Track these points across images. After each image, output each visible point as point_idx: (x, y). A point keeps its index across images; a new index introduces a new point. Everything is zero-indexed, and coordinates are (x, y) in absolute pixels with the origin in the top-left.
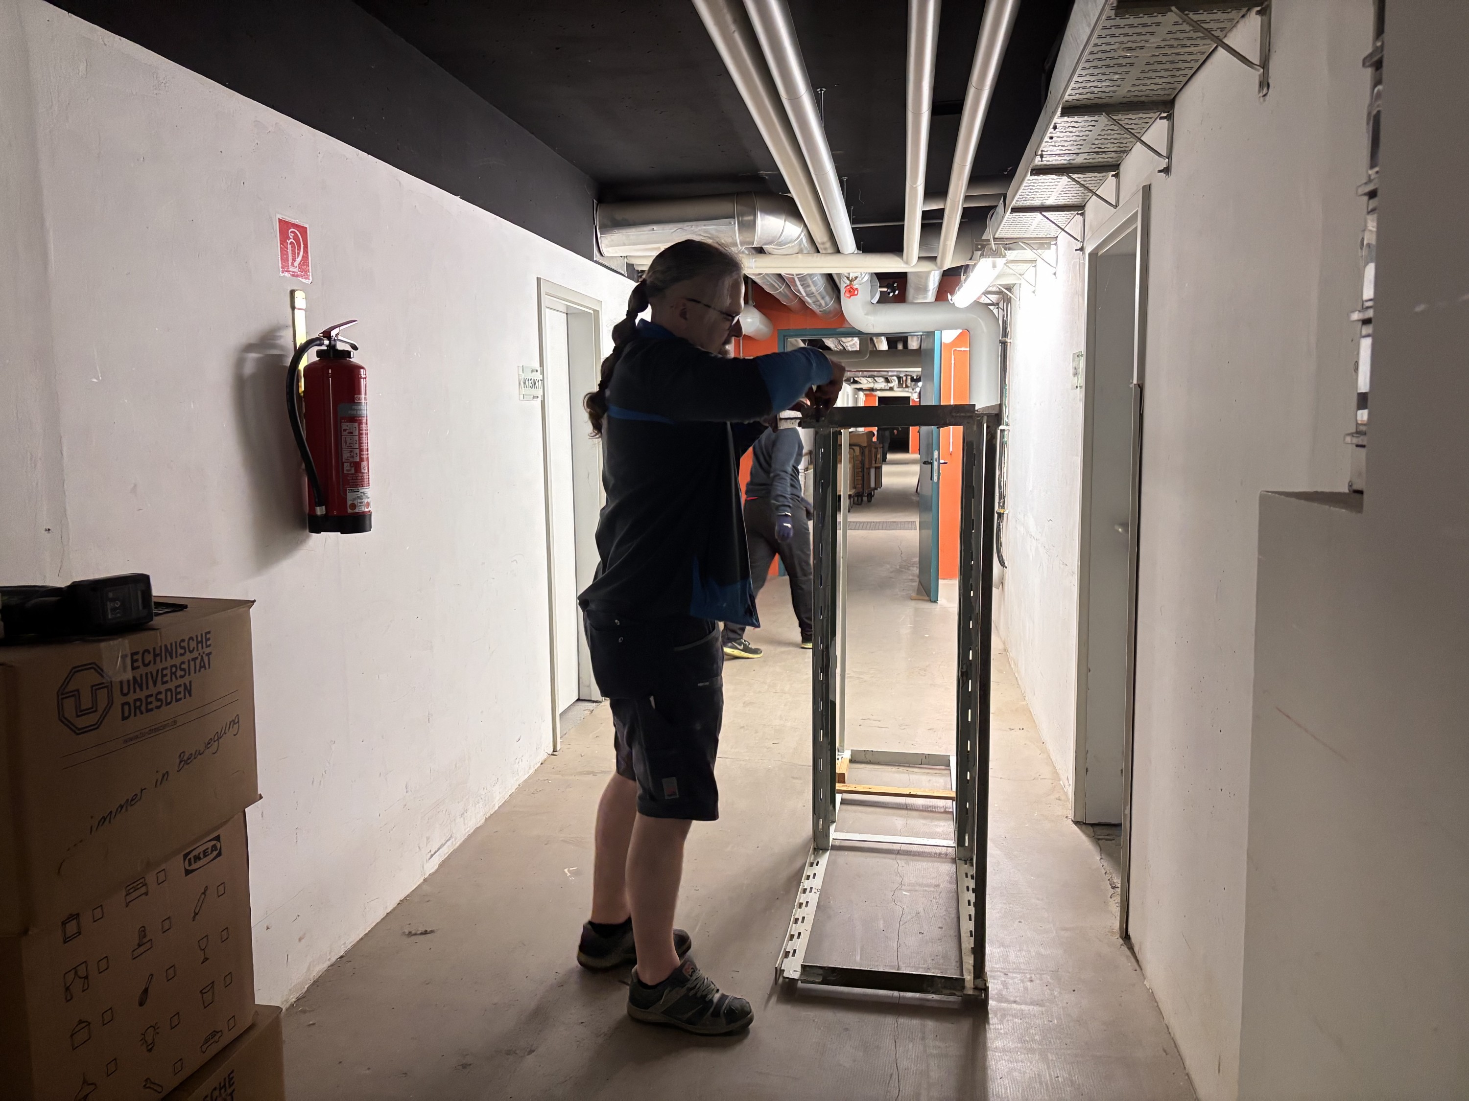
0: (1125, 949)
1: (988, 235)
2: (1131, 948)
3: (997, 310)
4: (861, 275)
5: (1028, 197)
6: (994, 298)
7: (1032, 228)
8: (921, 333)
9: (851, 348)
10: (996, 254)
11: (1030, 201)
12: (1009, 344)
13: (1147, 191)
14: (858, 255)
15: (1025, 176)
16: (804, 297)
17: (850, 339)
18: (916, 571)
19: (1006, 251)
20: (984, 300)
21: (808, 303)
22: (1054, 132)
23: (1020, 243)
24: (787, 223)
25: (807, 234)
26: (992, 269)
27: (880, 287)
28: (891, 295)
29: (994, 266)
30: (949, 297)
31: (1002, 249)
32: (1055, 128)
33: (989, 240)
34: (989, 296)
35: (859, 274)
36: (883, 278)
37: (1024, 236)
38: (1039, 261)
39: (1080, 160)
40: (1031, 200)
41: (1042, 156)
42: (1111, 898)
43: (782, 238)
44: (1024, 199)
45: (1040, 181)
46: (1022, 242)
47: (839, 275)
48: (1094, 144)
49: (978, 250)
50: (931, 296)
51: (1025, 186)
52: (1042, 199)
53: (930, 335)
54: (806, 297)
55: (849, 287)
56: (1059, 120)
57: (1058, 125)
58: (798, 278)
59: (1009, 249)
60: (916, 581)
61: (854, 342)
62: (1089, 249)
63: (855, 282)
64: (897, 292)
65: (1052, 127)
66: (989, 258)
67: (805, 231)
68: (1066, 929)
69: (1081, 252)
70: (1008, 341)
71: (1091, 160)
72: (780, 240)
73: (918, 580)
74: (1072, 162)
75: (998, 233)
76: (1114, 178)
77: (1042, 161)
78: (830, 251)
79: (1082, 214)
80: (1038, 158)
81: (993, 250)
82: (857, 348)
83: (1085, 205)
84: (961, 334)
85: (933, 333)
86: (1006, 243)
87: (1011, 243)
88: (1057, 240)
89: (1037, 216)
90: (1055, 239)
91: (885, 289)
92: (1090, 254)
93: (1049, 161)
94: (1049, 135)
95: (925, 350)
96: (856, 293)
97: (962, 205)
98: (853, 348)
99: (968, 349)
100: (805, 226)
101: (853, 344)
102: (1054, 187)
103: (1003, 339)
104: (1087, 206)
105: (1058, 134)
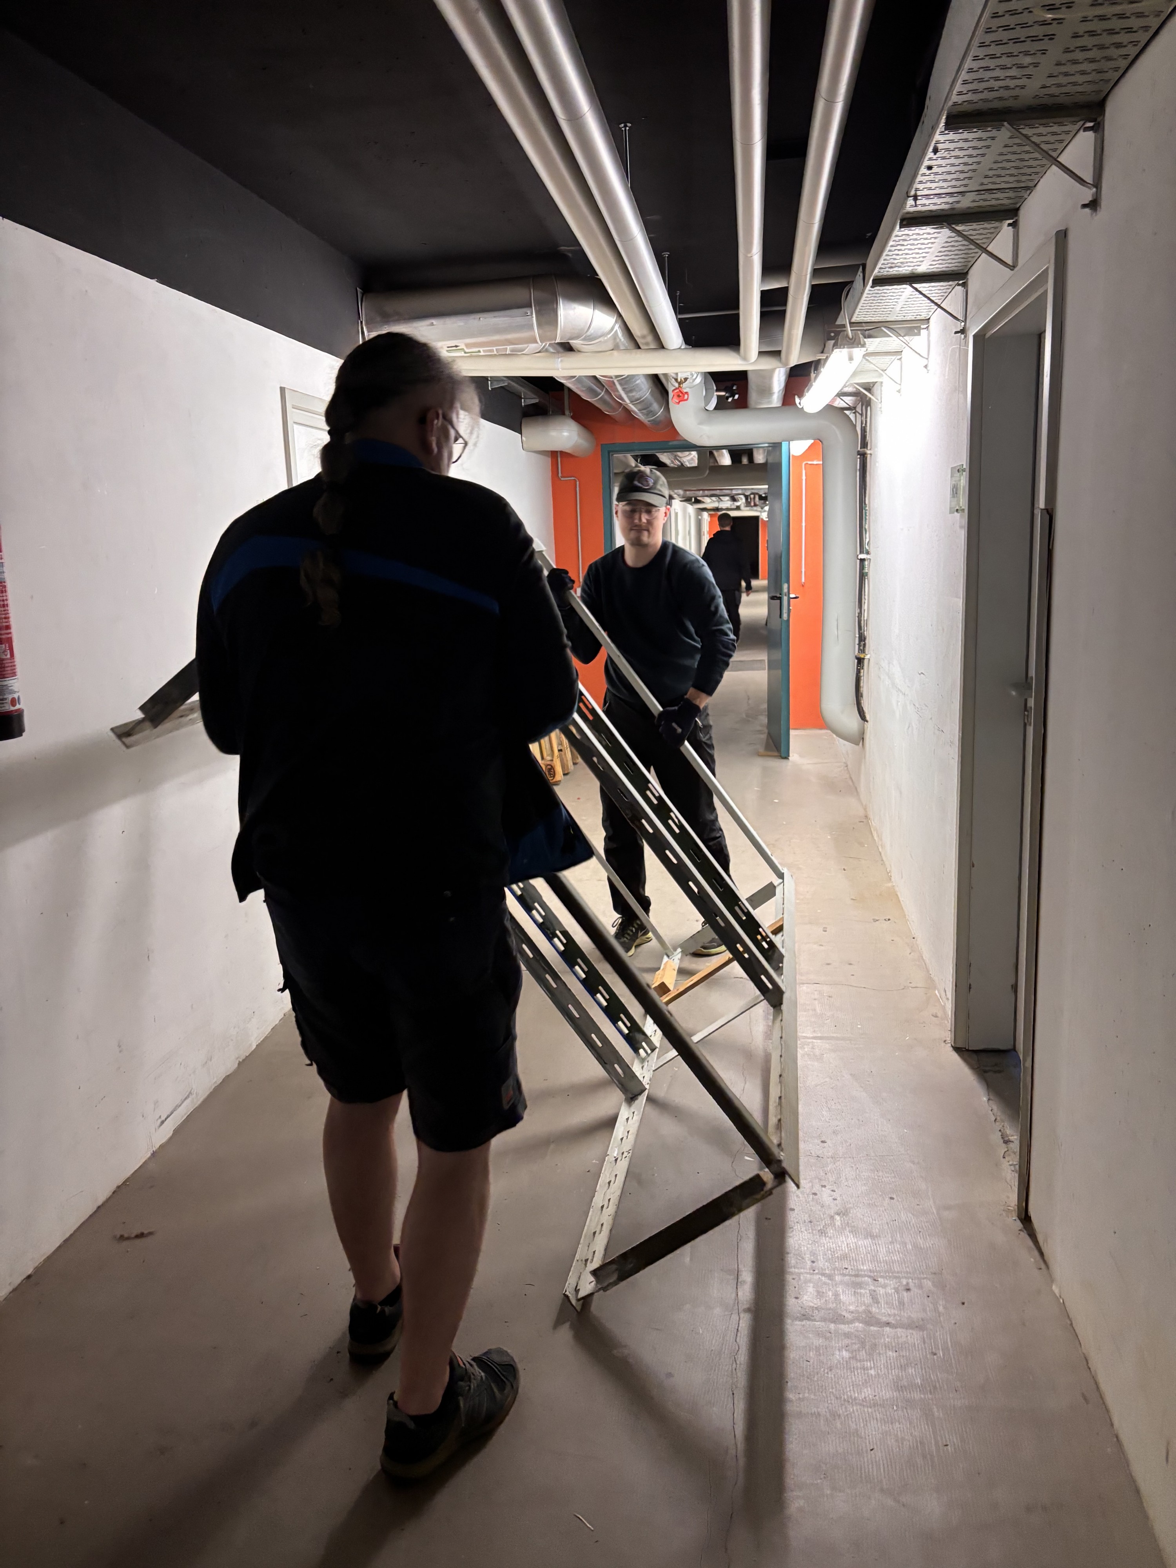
0: (1024, 1235)
1: (843, 319)
2: (1032, 1235)
3: (854, 415)
4: (692, 375)
5: (896, 261)
6: (849, 400)
7: (898, 308)
8: (767, 445)
9: (689, 463)
10: (854, 343)
11: (896, 269)
12: (869, 456)
13: (1062, 237)
14: (685, 351)
15: (892, 229)
16: (627, 404)
17: (687, 453)
18: (764, 720)
19: (865, 340)
20: (839, 403)
21: (634, 412)
22: (935, 157)
23: (883, 328)
24: (597, 311)
25: (623, 326)
26: (848, 362)
27: (717, 390)
28: (730, 400)
29: (851, 359)
30: (797, 400)
31: (861, 336)
32: (936, 151)
33: (844, 326)
34: (844, 398)
35: (689, 374)
36: (720, 379)
37: (889, 319)
38: (907, 352)
39: (966, 203)
40: (899, 267)
41: (915, 198)
42: (1004, 1158)
43: (591, 331)
44: (889, 265)
45: (911, 237)
46: (885, 327)
47: (665, 375)
48: (986, 177)
49: (830, 338)
50: (776, 399)
51: (892, 246)
52: (912, 264)
53: (776, 447)
54: (630, 405)
55: (677, 391)
56: (942, 138)
57: (940, 146)
58: (618, 380)
59: (870, 337)
60: (765, 733)
61: (692, 456)
62: (973, 331)
63: (684, 385)
64: (737, 397)
65: (931, 149)
66: (844, 348)
67: (620, 321)
68: (948, 1208)
69: (963, 336)
70: (868, 452)
71: (982, 203)
72: (588, 333)
73: (766, 731)
74: (957, 206)
75: (855, 315)
76: (1010, 227)
77: (916, 206)
78: (652, 347)
79: (964, 285)
80: (911, 202)
81: (849, 338)
82: (695, 464)
83: (967, 273)
84: (812, 444)
85: (780, 444)
86: (865, 328)
87: (872, 329)
88: (928, 323)
89: (906, 290)
90: (926, 321)
91: (723, 393)
92: (975, 337)
93: (926, 205)
94: (926, 163)
95: (772, 464)
96: (686, 396)
97: (810, 281)
98: (691, 463)
99: (821, 463)
100: (620, 315)
101: (691, 459)
102: (930, 245)
103: (862, 450)
104: (971, 272)
105: (940, 162)
